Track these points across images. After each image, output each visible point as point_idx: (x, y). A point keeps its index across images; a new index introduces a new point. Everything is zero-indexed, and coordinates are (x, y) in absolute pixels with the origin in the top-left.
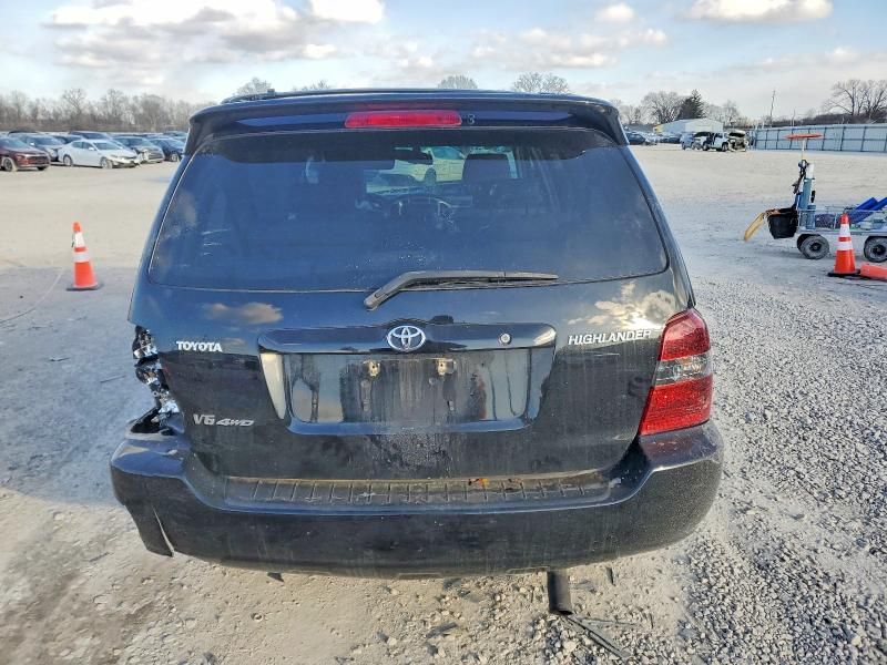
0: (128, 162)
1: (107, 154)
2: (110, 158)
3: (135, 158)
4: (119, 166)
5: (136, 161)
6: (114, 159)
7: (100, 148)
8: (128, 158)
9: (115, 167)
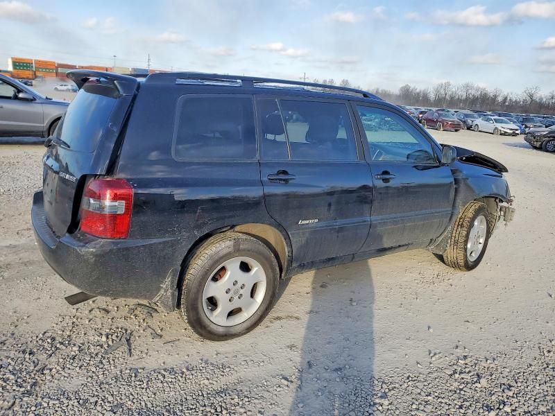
0: (511, 132)
1: (499, 126)
2: (500, 128)
3: (517, 130)
4: (505, 134)
5: (517, 132)
6: (502, 129)
7: (496, 122)
8: (512, 129)
9: (501, 134)
